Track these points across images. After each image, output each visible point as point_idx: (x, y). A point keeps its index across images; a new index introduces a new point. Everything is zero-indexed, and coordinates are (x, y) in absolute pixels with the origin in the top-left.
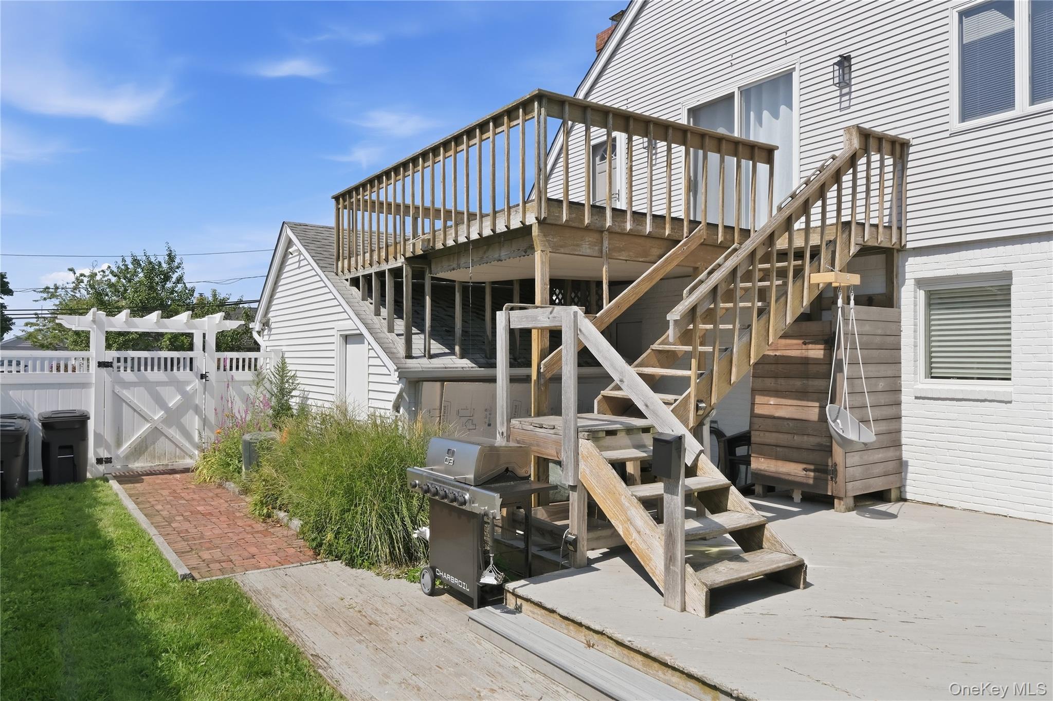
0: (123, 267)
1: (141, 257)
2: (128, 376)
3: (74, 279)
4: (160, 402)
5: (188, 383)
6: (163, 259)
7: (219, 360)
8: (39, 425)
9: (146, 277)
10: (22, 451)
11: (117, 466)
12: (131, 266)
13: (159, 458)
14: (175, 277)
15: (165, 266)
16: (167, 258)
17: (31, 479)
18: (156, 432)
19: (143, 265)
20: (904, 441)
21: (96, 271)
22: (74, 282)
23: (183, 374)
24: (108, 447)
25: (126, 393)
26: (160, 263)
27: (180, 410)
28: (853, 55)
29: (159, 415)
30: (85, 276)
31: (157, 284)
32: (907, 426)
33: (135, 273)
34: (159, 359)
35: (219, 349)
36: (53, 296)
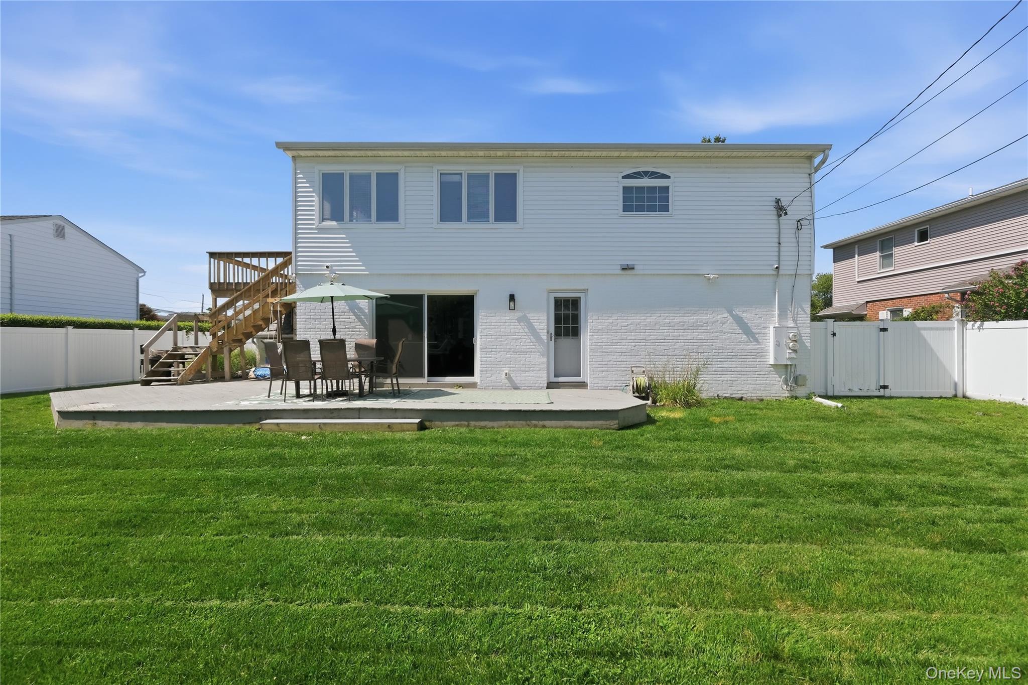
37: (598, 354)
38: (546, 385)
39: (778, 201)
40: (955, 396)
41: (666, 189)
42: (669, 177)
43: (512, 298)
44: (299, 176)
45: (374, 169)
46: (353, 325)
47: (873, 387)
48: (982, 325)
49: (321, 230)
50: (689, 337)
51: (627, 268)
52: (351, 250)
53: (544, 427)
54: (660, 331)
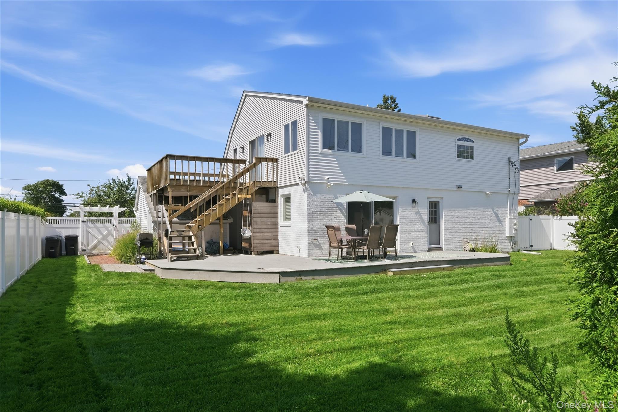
0: (109, 184)
1: (116, 179)
2: (90, 224)
3: (90, 189)
4: (101, 233)
5: (109, 227)
6: (126, 180)
7: (119, 220)
8: (64, 238)
9: (118, 188)
10: (59, 245)
11: (88, 252)
12: (112, 184)
13: (101, 250)
14: (131, 187)
15: (126, 183)
16: (127, 180)
17: (62, 255)
18: (99, 242)
19: (117, 183)
20: (279, 238)
21: (99, 185)
22: (90, 191)
23: (108, 225)
24: (85, 246)
25: (90, 230)
26: (124, 182)
27: (107, 235)
28: (271, 133)
29: (100, 237)
30: (94, 188)
31: (123, 191)
32: (280, 234)
33: (114, 187)
34: (100, 220)
35: (119, 217)
36: (81, 197)
37: (448, 232)
38: (427, 250)
39: (509, 158)
40: (551, 249)
41: (472, 148)
42: (474, 142)
43: (414, 201)
44: (310, 118)
45: (350, 120)
46: (338, 216)
47: (528, 246)
48: (561, 218)
49: (323, 155)
50: (480, 223)
51: (460, 187)
52: (339, 168)
53: (488, 266)
54: (470, 220)
